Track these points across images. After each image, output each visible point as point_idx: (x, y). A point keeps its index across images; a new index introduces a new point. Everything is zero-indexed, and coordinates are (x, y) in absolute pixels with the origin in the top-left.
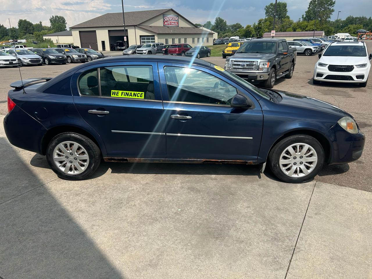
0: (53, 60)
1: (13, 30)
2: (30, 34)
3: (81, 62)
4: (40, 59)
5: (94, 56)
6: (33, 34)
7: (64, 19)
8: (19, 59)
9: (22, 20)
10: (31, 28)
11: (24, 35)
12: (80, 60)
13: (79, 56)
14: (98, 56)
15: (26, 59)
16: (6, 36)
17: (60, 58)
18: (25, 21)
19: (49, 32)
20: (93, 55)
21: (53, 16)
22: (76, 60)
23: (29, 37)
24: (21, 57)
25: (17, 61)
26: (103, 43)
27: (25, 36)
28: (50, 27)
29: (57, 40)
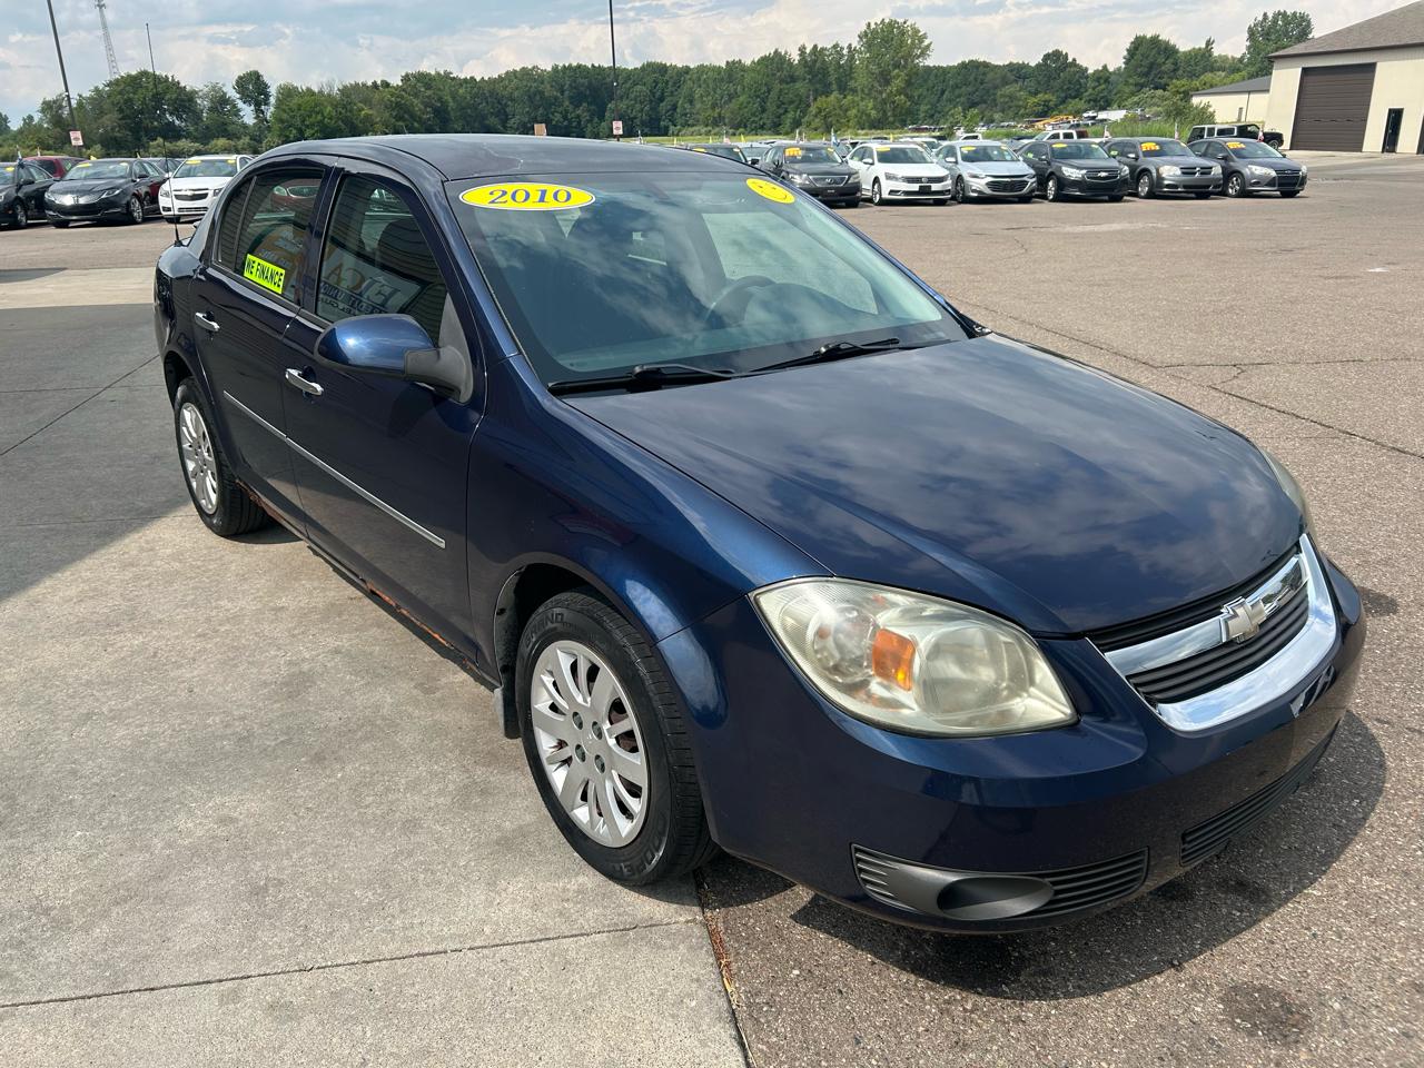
0: (1075, 184)
1: (1103, 76)
2: (1156, 88)
3: (1193, 195)
4: (1025, 179)
5: (1257, 172)
6: (1164, 90)
7: (1309, 22)
8: (959, 179)
9: (1144, 37)
10: (1168, 66)
11: (1133, 94)
12: (1185, 187)
13: (1188, 171)
14: (1274, 174)
15: (979, 177)
16: (1075, 97)
17: (1100, 178)
18: (1155, 41)
19: (1229, 80)
20: (1254, 168)
21: (1265, 14)
22: (1168, 186)
23: (1148, 100)
24: (966, 169)
25: (948, 184)
26: (1395, 117)
27: (1136, 99)
28: (1241, 60)
29: (1241, 109)
